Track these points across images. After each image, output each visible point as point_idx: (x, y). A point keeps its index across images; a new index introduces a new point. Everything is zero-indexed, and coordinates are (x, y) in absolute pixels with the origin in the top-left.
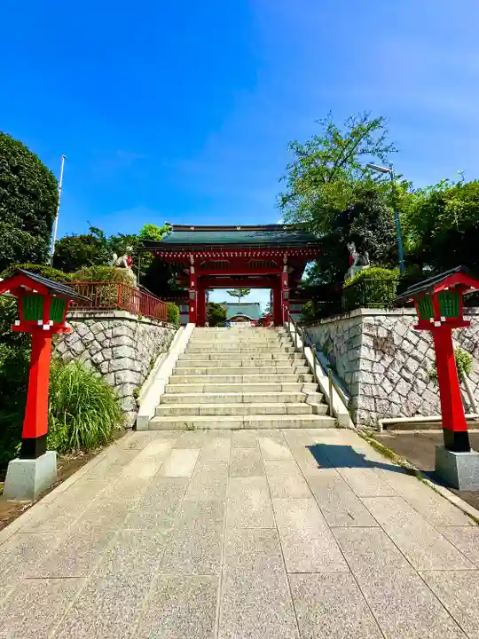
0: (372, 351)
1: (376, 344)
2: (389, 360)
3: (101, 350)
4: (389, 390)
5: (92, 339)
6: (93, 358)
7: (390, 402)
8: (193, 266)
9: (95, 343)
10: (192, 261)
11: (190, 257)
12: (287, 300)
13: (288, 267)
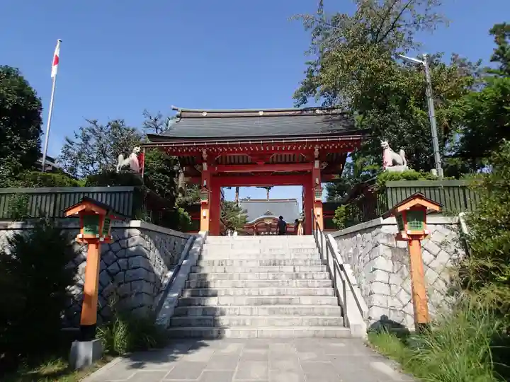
0: (390, 262)
2: (406, 271)
3: (116, 261)
7: (405, 313)
8: (206, 161)
9: (111, 253)
10: (205, 156)
11: (202, 152)
12: (319, 201)
13: (321, 162)
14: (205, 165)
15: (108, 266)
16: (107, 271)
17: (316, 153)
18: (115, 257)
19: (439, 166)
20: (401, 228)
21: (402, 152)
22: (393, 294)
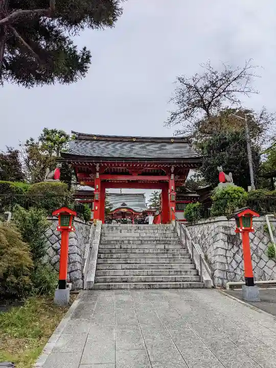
0: (226, 243)
1: (229, 238)
2: (236, 249)
3: (58, 241)
4: (235, 266)
5: (51, 233)
6: (54, 246)
7: (236, 274)
8: (98, 172)
9: (54, 236)
10: (98, 169)
11: (96, 166)
12: (173, 201)
13: (175, 175)
14: (98, 174)
15: (53, 244)
16: (53, 248)
17: (172, 170)
18: (57, 239)
19: (253, 184)
20: (238, 225)
21: (230, 174)
22: (229, 262)
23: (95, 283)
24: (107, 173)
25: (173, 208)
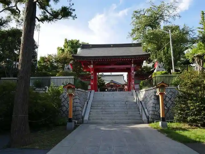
8: (92, 64)
11: (91, 61)
12: (133, 79)
13: (134, 65)
14: (92, 66)
22: (157, 110)
23: (88, 120)
24: (97, 65)
25: (133, 83)
